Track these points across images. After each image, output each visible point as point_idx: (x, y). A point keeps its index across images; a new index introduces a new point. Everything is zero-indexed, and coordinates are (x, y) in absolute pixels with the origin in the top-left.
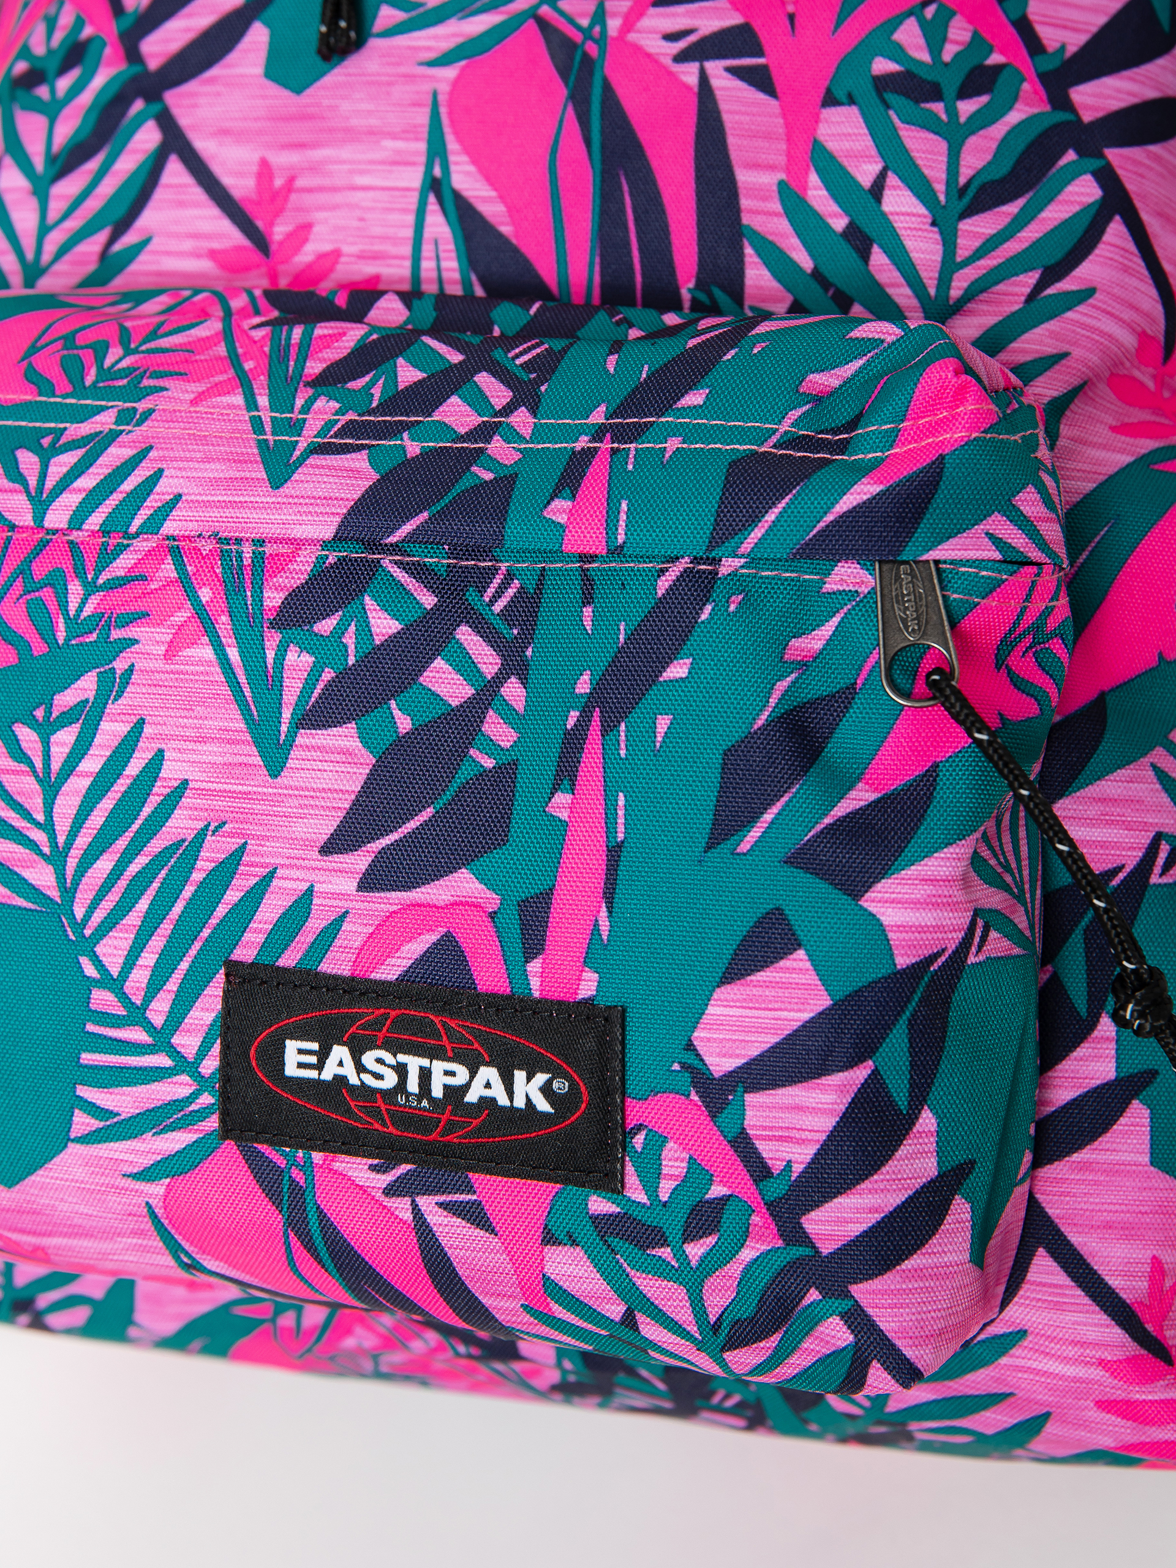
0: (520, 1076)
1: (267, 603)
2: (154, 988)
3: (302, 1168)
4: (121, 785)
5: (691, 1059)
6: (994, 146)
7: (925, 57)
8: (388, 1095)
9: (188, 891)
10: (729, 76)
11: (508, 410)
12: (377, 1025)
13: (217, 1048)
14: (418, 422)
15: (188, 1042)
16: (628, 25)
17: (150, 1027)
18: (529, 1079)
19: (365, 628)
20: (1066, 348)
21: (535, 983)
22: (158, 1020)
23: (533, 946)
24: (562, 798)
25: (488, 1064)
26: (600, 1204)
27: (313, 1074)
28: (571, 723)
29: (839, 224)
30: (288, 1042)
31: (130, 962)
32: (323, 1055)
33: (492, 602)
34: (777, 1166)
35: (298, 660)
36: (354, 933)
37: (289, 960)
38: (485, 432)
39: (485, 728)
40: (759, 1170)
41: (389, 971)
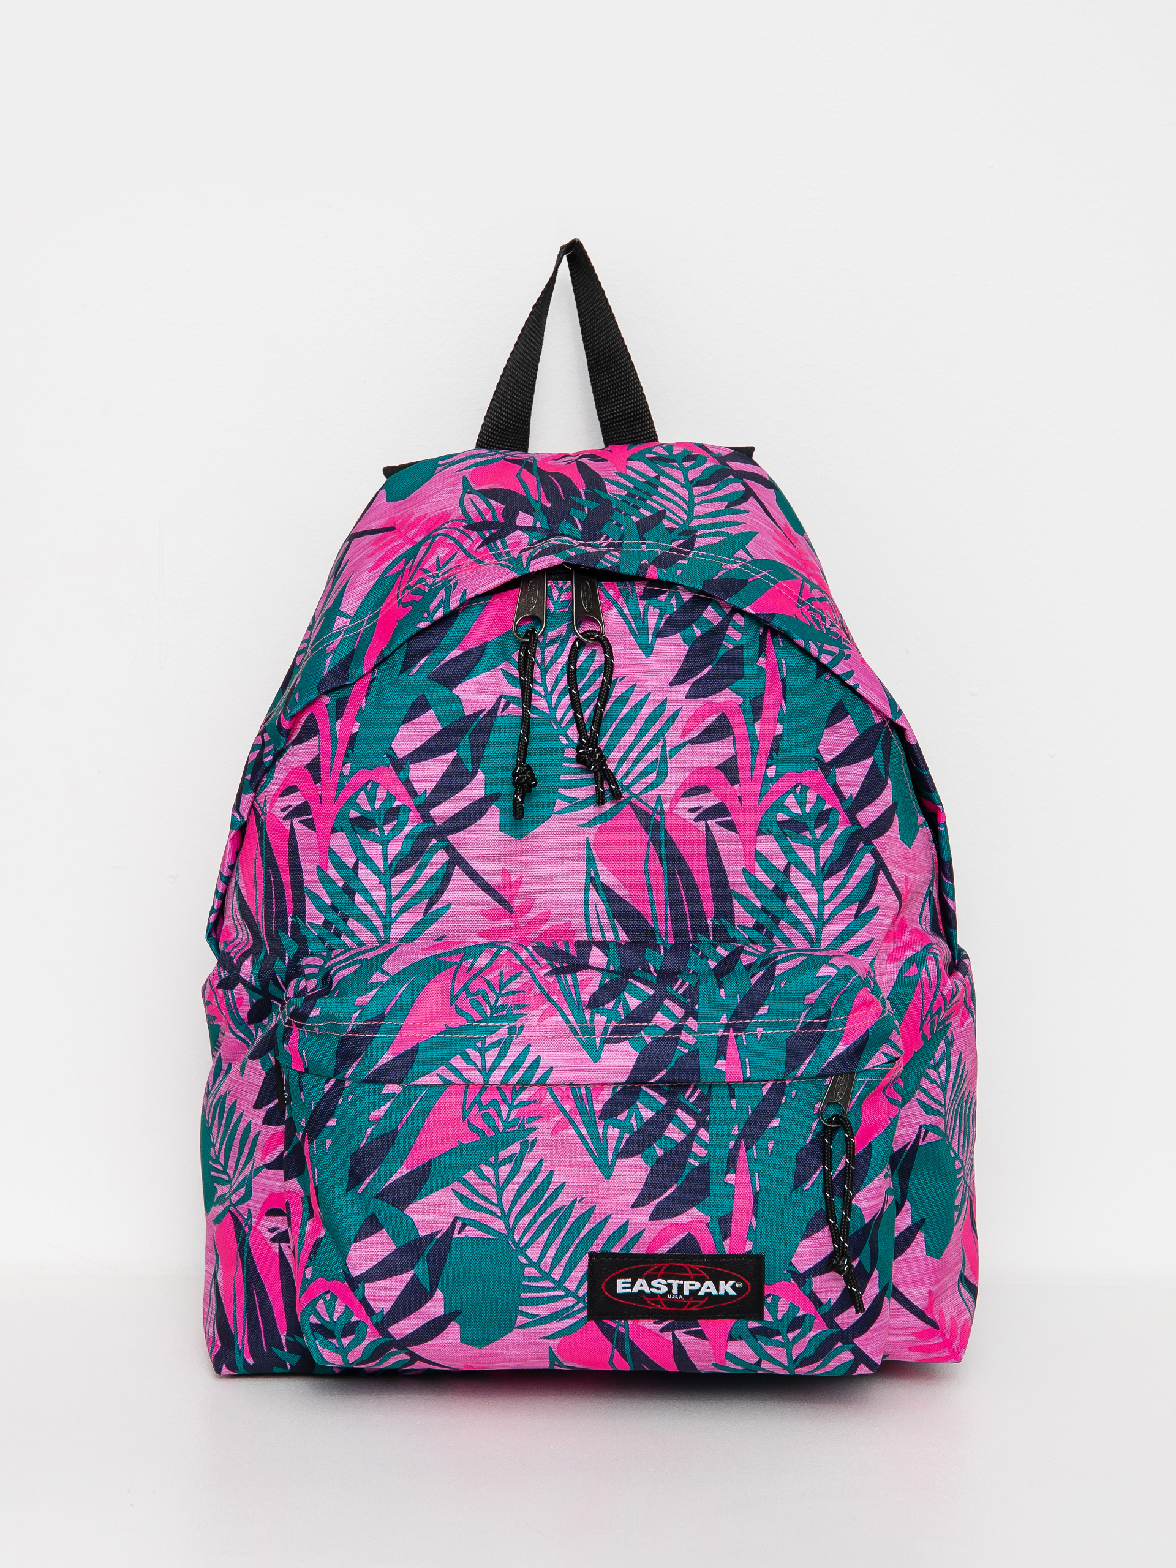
0: (722, 1283)
1: (596, 1109)
2: (553, 1266)
3: (624, 1326)
4: (534, 1187)
5: (791, 1268)
6: (832, 846)
7: (799, 812)
8: (664, 1295)
9: (568, 1226)
11: (685, 1018)
12: (659, 1269)
13: (586, 1284)
14: (646, 1026)
15: (571, 1285)
16: (673, 806)
17: (553, 1280)
18: (726, 1284)
19: (639, 1116)
20: (872, 936)
21: (727, 1249)
22: (557, 1278)
23: (726, 1234)
24: (731, 1176)
25: (708, 1280)
26: (752, 1324)
27: (629, 1291)
28: (731, 1146)
29: (771, 886)
30: (618, 1280)
31: (542, 1256)
32: (633, 1284)
33: (690, 1097)
34: (825, 1302)
35: (613, 1132)
36: (648, 1237)
37: (616, 1249)
38: (677, 1029)
39: (693, 1150)
40: (818, 1303)
41: (663, 1250)
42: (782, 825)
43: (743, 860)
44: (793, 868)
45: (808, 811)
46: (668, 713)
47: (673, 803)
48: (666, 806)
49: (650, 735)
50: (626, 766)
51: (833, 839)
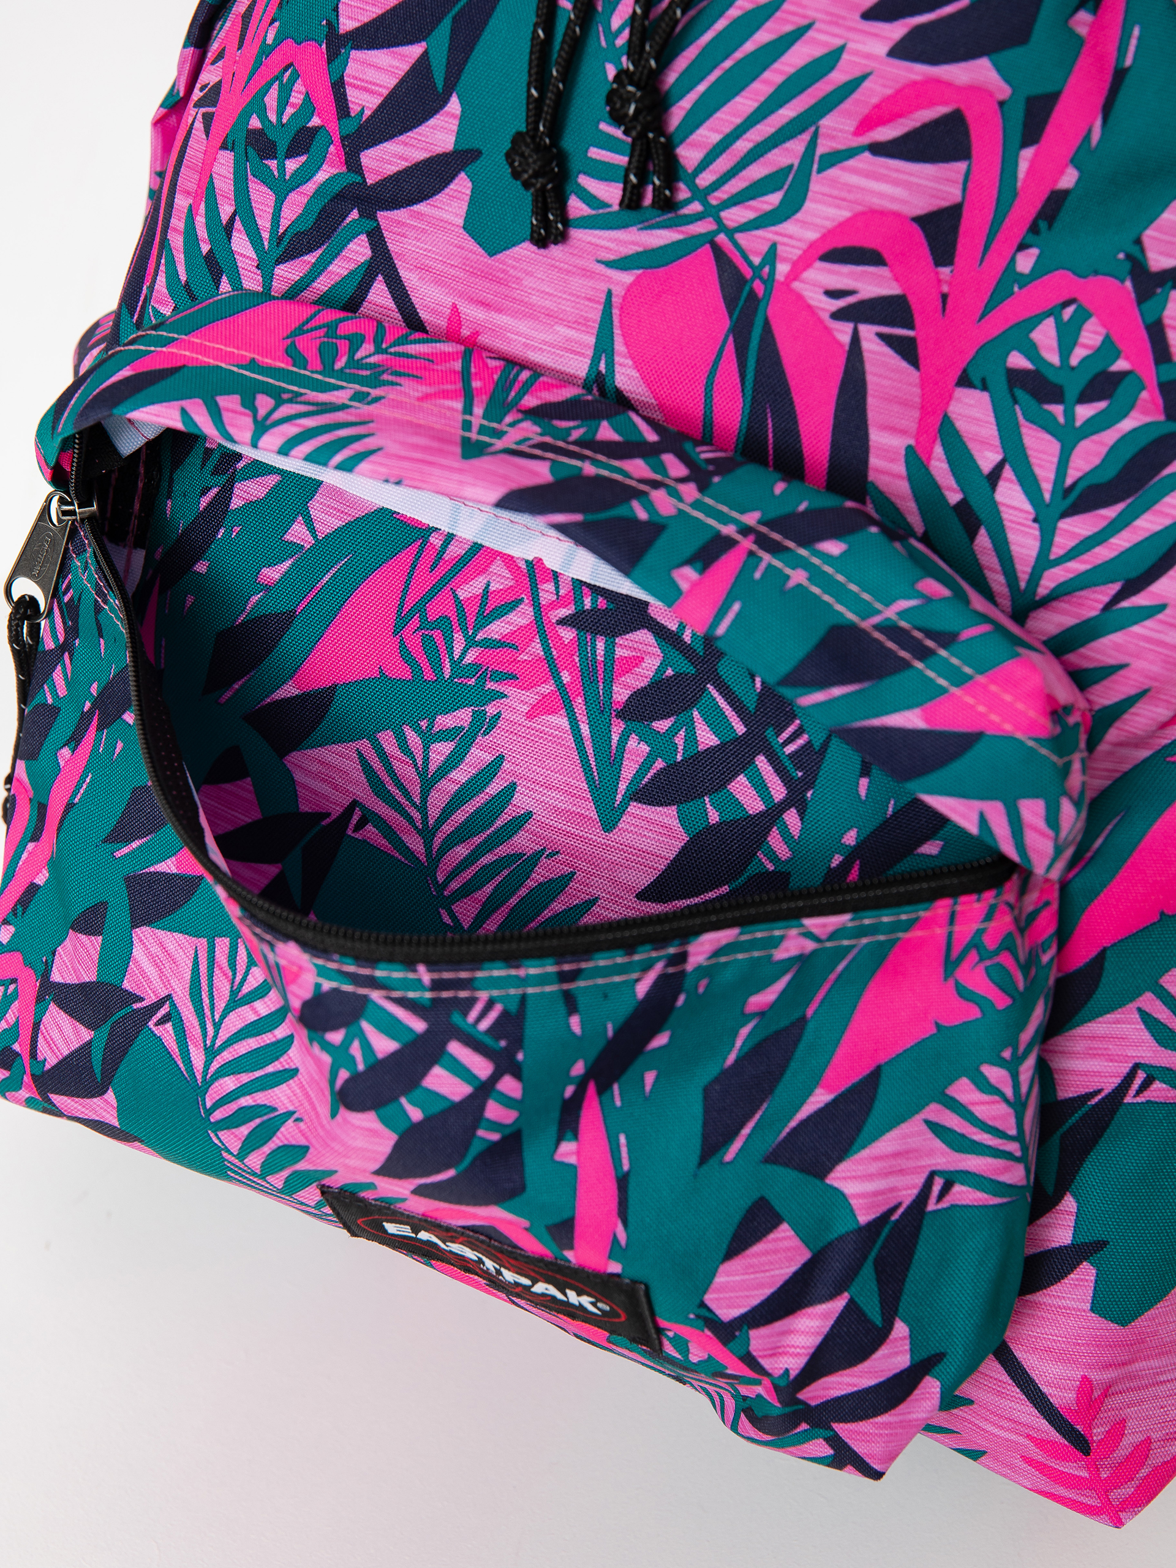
10: (878, 340)
16: (795, 274)
42: (1016, 377)
43: (913, 426)
44: (1008, 472)
45: (1074, 361)
46: (838, 77)
47: (800, 266)
48: (782, 269)
49: (787, 113)
50: (722, 164)
51: (1110, 437)
